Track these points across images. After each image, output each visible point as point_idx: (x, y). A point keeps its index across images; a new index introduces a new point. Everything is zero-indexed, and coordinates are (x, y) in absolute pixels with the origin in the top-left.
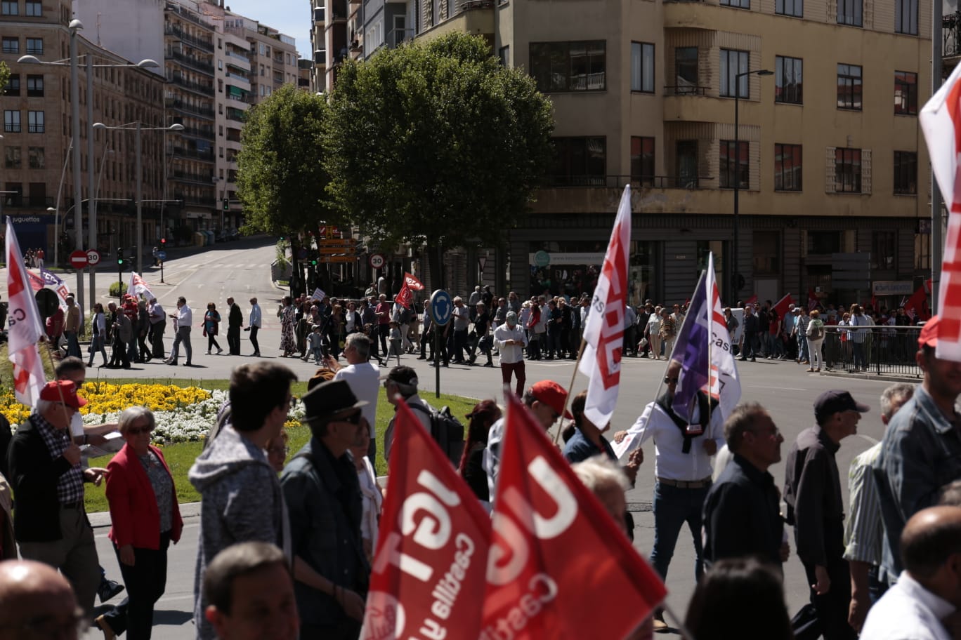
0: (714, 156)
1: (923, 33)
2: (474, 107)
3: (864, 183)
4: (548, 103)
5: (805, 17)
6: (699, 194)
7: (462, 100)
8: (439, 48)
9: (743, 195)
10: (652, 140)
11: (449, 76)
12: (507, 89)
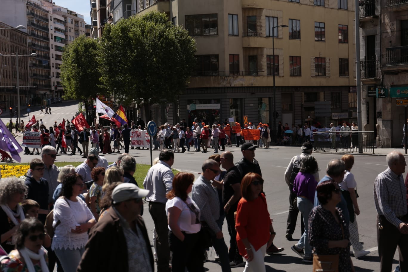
0: (264, 62)
1: (350, 8)
2: (162, 43)
3: (327, 72)
4: (194, 40)
5: (301, 2)
6: (258, 78)
7: (156, 40)
8: (146, 18)
9: (277, 78)
10: (238, 55)
11: (151, 30)
12: (176, 35)
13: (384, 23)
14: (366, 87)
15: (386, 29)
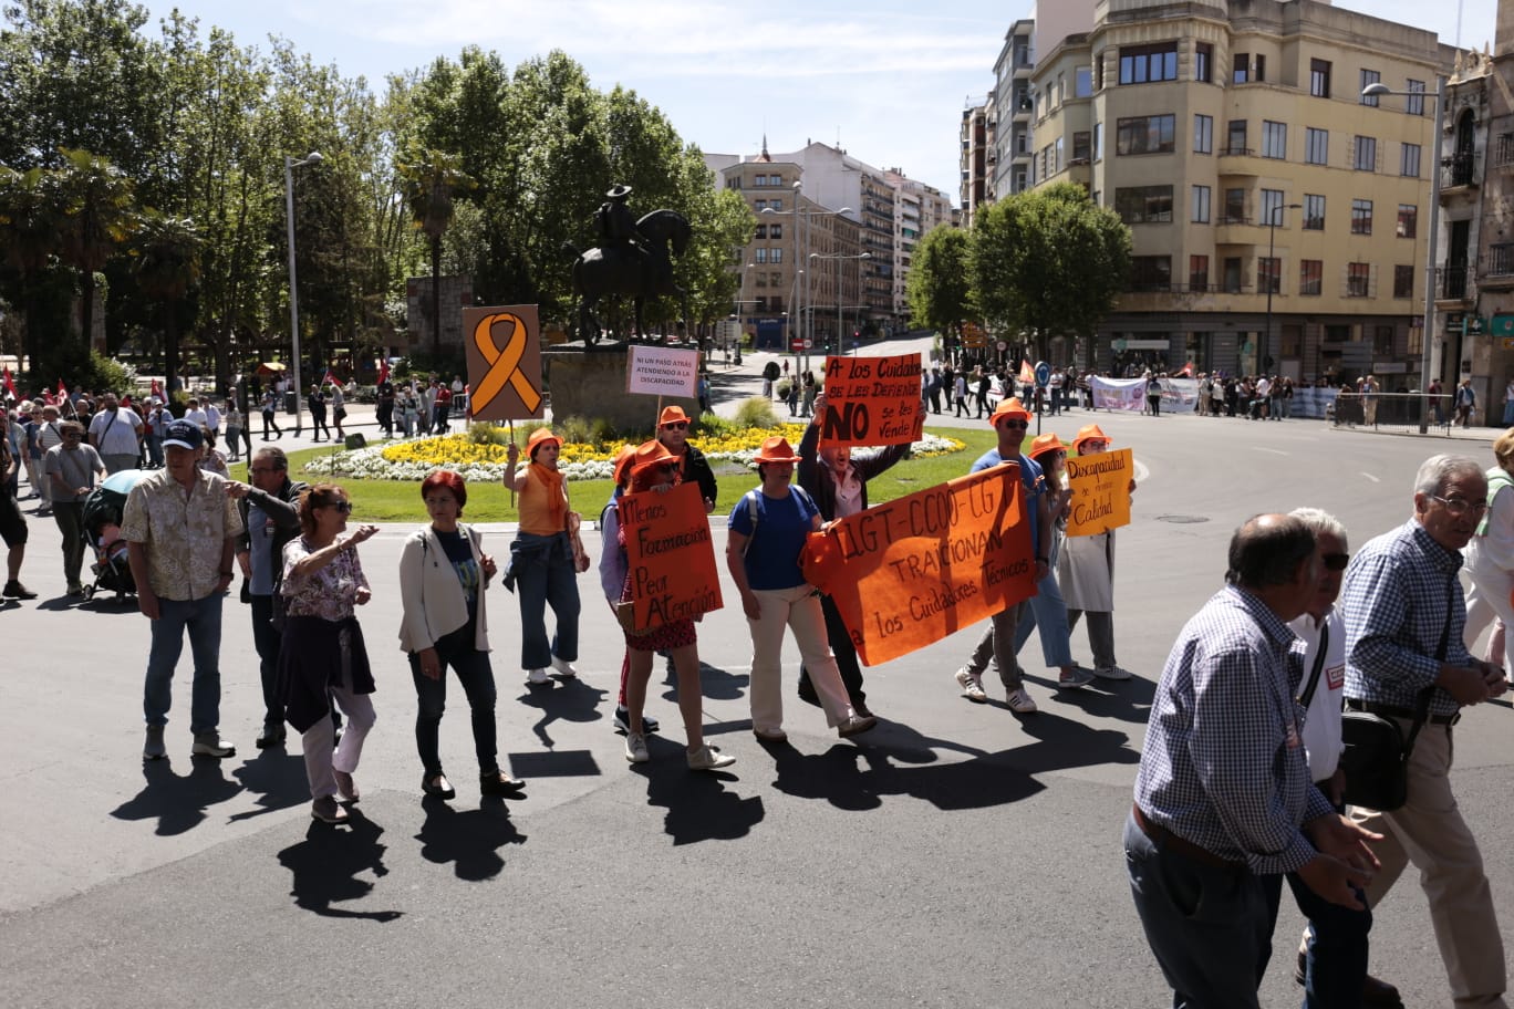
0: (1253, 270)
1: (1423, 175)
2: (1074, 235)
3: (1370, 289)
4: (1129, 231)
5: (1329, 165)
6: (1240, 297)
7: (1064, 230)
8: (1051, 195)
10: (1206, 258)
11: (1056, 213)
12: (1098, 222)
13: (1491, 198)
14: (1443, 315)
15: (1494, 209)
